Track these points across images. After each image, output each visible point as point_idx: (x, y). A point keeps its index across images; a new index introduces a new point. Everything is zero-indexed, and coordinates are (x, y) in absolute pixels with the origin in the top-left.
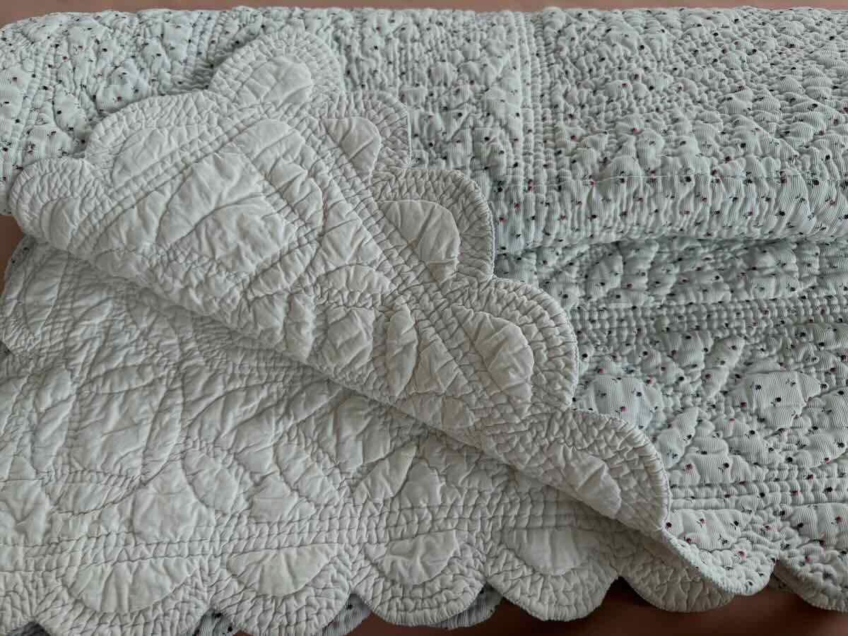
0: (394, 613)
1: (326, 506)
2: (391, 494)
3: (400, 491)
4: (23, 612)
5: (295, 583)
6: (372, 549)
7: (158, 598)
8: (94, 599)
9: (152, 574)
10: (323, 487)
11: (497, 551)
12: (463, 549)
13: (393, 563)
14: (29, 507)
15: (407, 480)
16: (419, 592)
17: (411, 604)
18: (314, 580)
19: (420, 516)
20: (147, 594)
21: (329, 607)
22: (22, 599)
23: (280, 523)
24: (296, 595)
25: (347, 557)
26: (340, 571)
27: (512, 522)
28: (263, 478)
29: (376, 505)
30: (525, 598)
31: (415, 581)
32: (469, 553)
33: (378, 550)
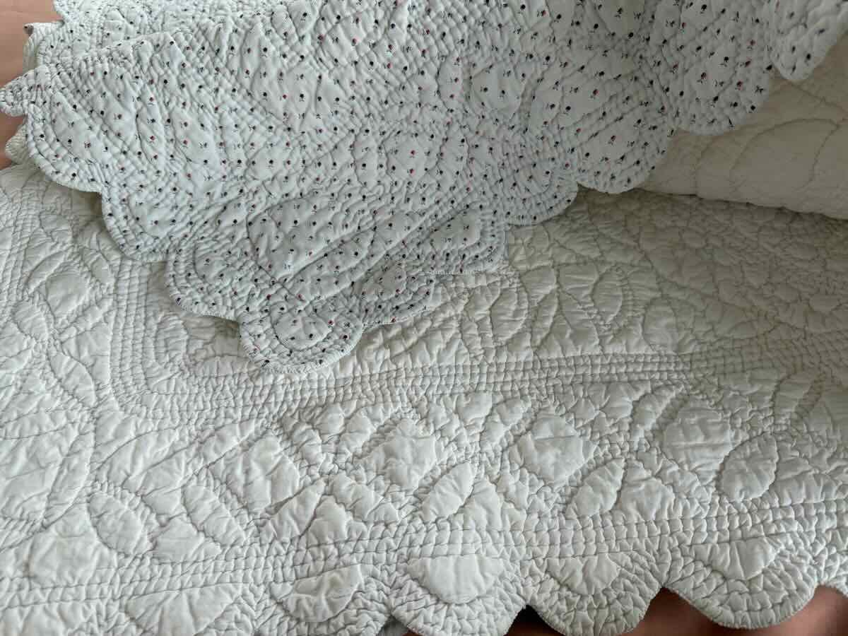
1: (232, 546)
2: (298, 532)
3: (307, 529)
5: (196, 624)
6: (278, 588)
9: (45, 619)
10: (229, 527)
11: (401, 581)
12: (367, 583)
13: (299, 601)
15: (314, 518)
16: (324, 629)
18: (217, 621)
19: (326, 552)
23: (183, 563)
25: (251, 596)
26: (243, 612)
27: (417, 550)
28: (170, 519)
29: (283, 544)
30: (428, 627)
31: (320, 619)
32: (373, 586)
33: (284, 588)
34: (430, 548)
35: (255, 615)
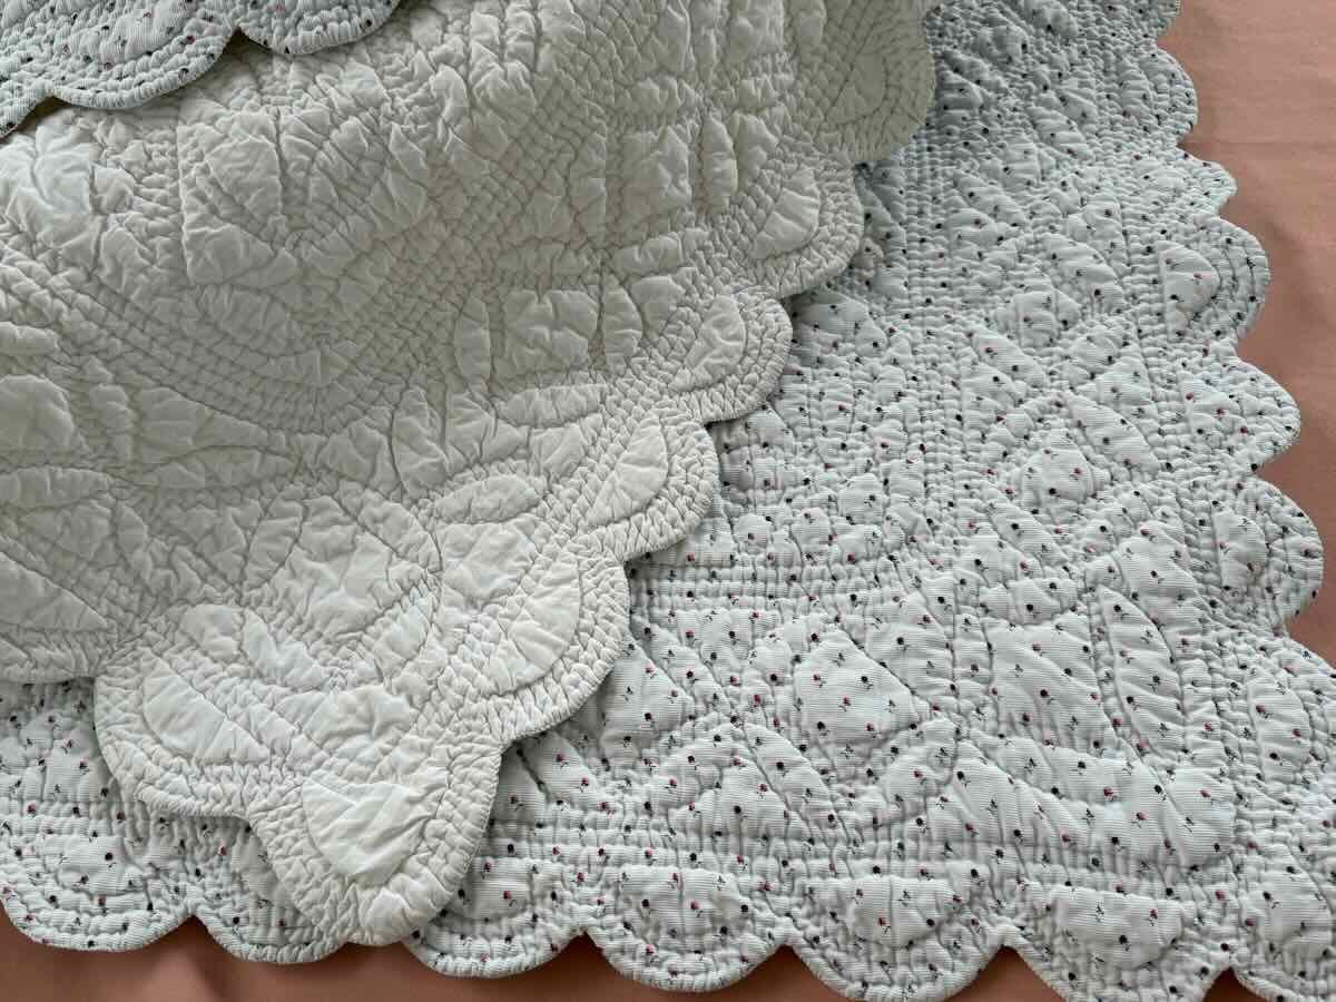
0: (750, 398)
1: (603, 402)
2: (640, 333)
3: (644, 321)
4: (483, 754)
5: (659, 465)
6: (678, 382)
7: (576, 604)
8: (529, 672)
9: (548, 599)
10: (583, 393)
11: (760, 271)
12: (739, 299)
13: (706, 367)
14: (361, 709)
15: (639, 309)
16: (748, 360)
17: (753, 375)
18: (669, 450)
19: (681, 318)
20: (564, 612)
21: (703, 451)
22: (469, 751)
23: (587, 454)
24: (670, 474)
25: (667, 409)
26: (676, 423)
27: (745, 239)
28: (527, 446)
29: (638, 355)
30: (818, 272)
31: (738, 357)
32: (745, 295)
33: (683, 377)
34: (752, 227)
35: (688, 413)
